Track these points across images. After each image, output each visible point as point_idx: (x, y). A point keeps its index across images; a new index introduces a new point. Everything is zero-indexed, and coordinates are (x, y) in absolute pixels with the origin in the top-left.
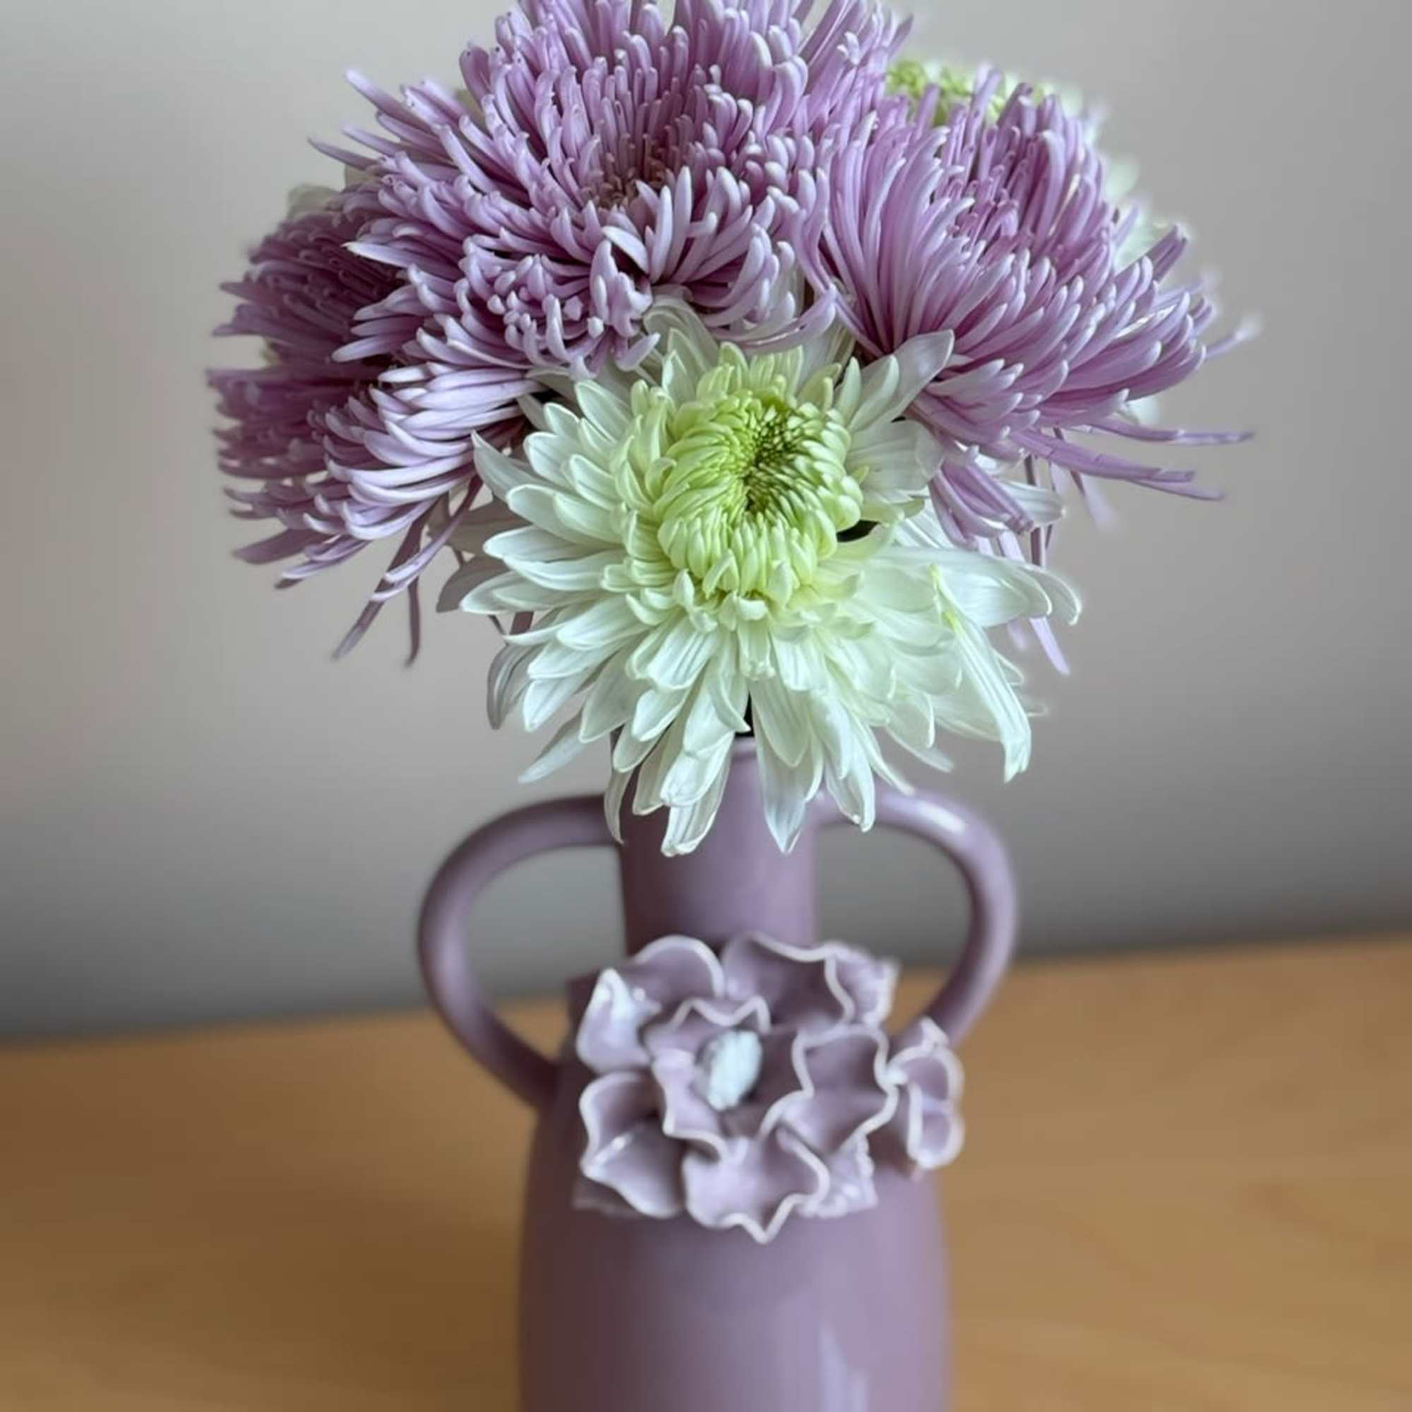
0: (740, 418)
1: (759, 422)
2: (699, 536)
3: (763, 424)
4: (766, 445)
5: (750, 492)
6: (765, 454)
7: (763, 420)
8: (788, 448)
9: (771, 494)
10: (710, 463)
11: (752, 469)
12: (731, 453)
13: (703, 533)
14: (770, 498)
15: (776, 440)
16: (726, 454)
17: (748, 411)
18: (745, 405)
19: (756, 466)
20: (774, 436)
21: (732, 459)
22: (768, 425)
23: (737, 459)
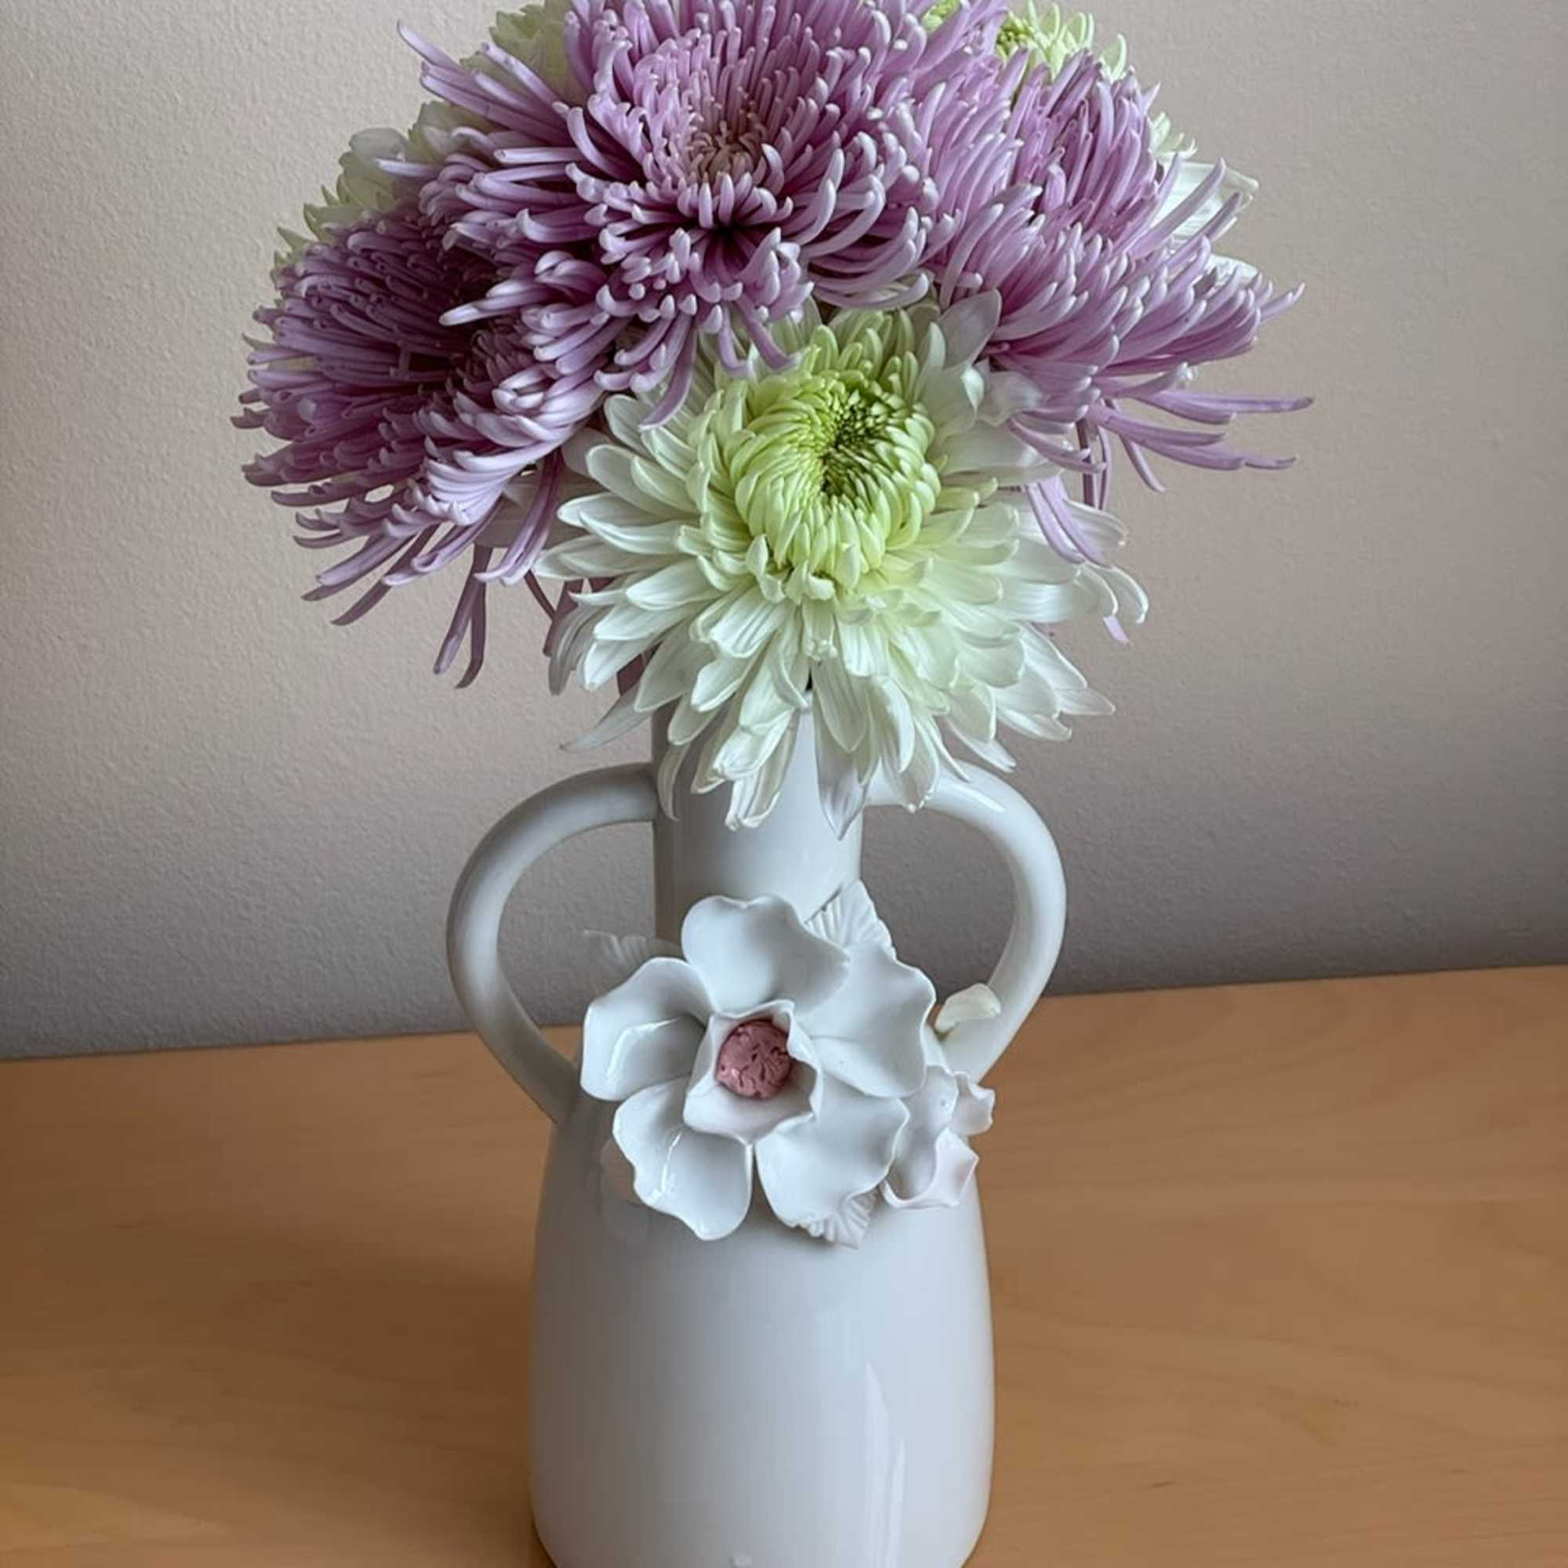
0: (824, 399)
1: (842, 405)
2: (780, 494)
3: (847, 408)
4: (847, 428)
5: (826, 473)
6: (845, 437)
7: (847, 403)
8: (869, 433)
9: (848, 476)
10: (789, 438)
11: (831, 450)
12: (811, 432)
13: (784, 494)
14: (846, 479)
15: (858, 425)
16: (806, 431)
17: (832, 393)
18: (829, 388)
19: (836, 447)
20: (856, 420)
21: (812, 437)
22: (852, 409)
23: (816, 438)
